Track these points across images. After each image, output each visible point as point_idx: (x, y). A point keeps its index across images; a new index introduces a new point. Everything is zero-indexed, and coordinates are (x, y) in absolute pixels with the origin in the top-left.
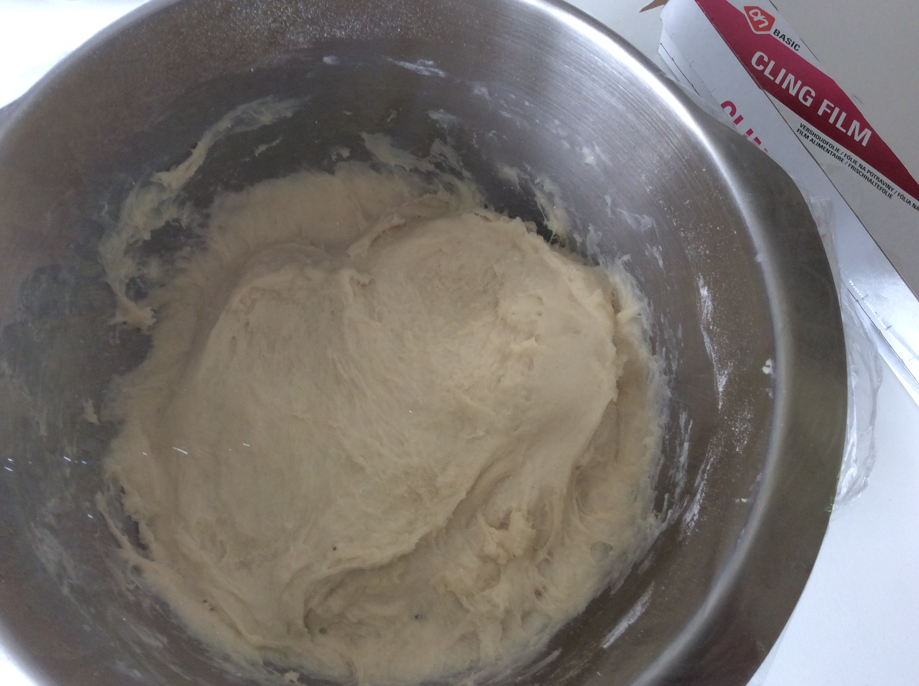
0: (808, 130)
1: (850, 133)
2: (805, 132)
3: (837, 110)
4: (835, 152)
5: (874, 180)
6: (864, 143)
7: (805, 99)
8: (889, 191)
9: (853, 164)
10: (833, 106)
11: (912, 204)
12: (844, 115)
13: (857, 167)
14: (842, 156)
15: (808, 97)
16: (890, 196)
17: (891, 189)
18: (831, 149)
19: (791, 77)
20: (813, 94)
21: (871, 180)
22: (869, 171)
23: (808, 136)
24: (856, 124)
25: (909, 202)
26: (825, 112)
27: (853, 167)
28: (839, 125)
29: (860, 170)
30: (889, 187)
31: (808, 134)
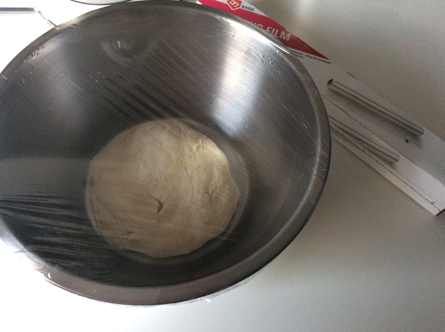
3: (274, 30)
6: (288, 40)
8: (301, 56)
10: (271, 28)
12: (277, 31)
24: (283, 33)
25: (312, 57)
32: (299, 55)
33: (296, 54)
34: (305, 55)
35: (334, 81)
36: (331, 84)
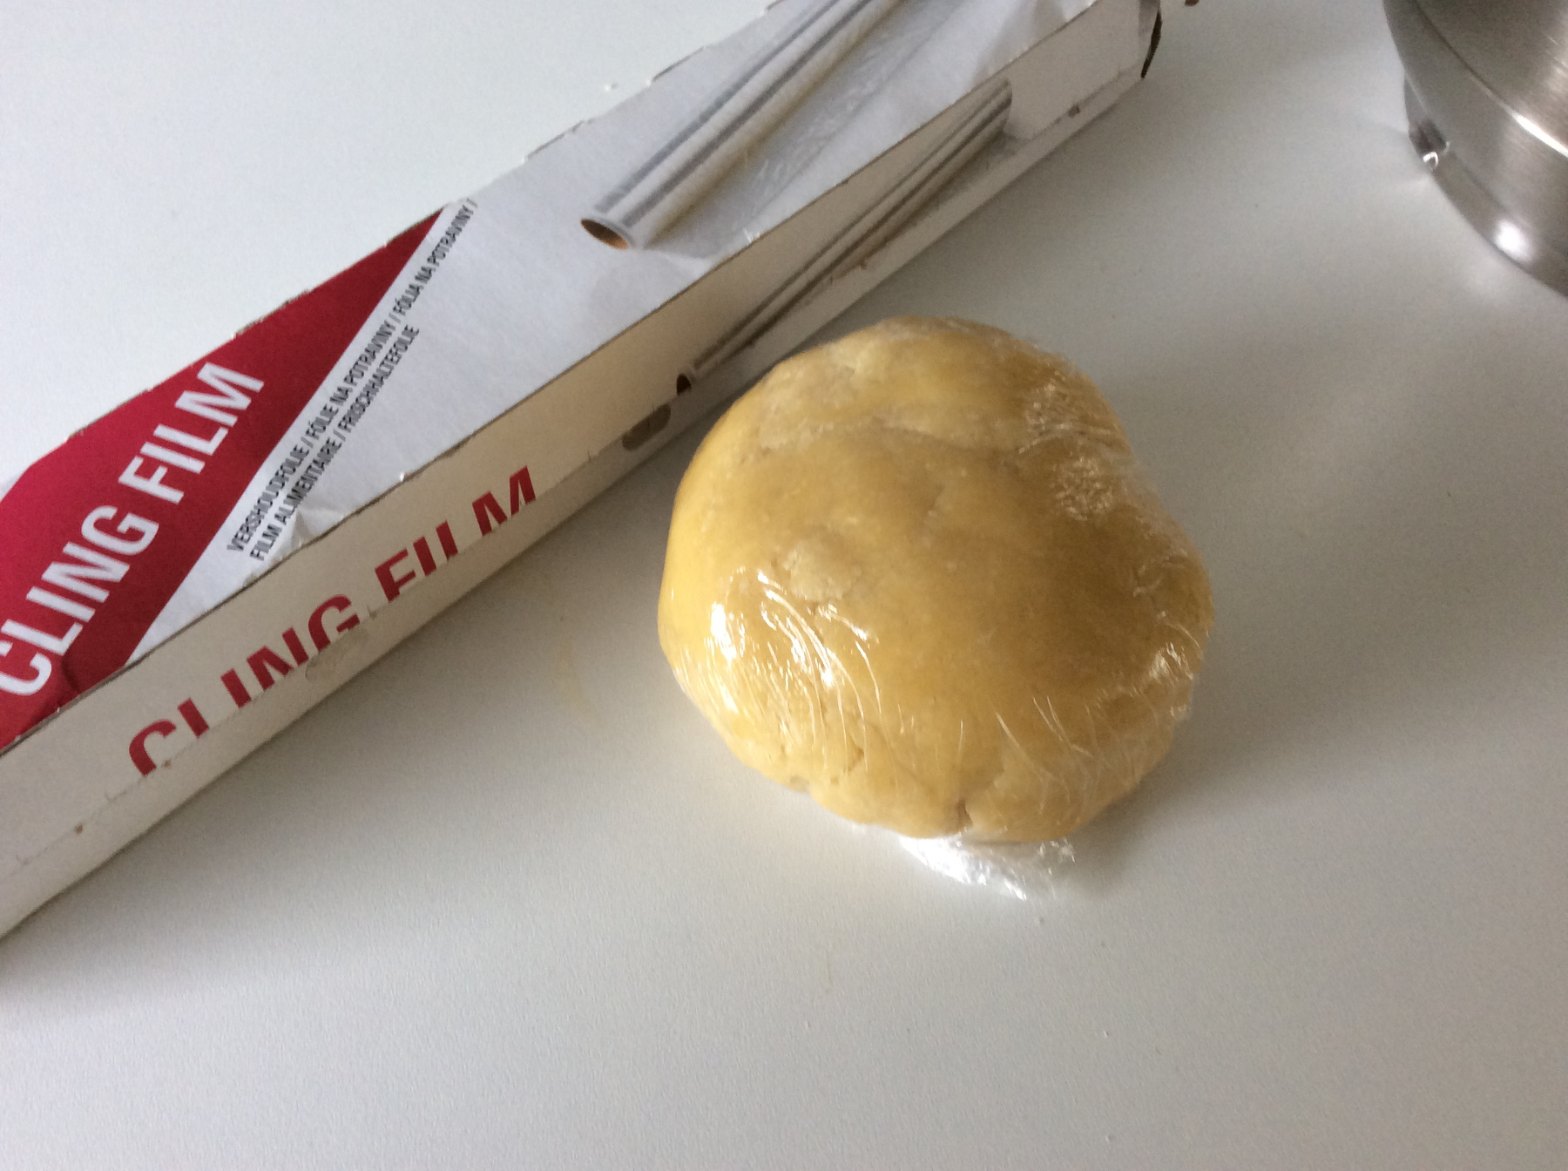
0: (246, 528)
1: (231, 420)
2: (257, 536)
3: (149, 449)
4: (308, 461)
5: (373, 368)
6: (256, 385)
7: (134, 535)
8: (397, 334)
9: (337, 419)
10: (137, 463)
11: (417, 283)
12: (162, 431)
13: (344, 409)
14: (319, 444)
15: (123, 527)
16: (410, 332)
17: (389, 330)
18: (301, 470)
19: (55, 573)
20: (108, 512)
21: (374, 376)
22: (350, 379)
23: (269, 527)
24: (188, 401)
25: (416, 290)
26: (164, 482)
27: (349, 420)
28: (209, 447)
29: (351, 400)
30: (383, 333)
31: (263, 528)
32: (388, 346)
33: (380, 356)
34: (398, 316)
35: (597, 216)
36: (619, 229)
